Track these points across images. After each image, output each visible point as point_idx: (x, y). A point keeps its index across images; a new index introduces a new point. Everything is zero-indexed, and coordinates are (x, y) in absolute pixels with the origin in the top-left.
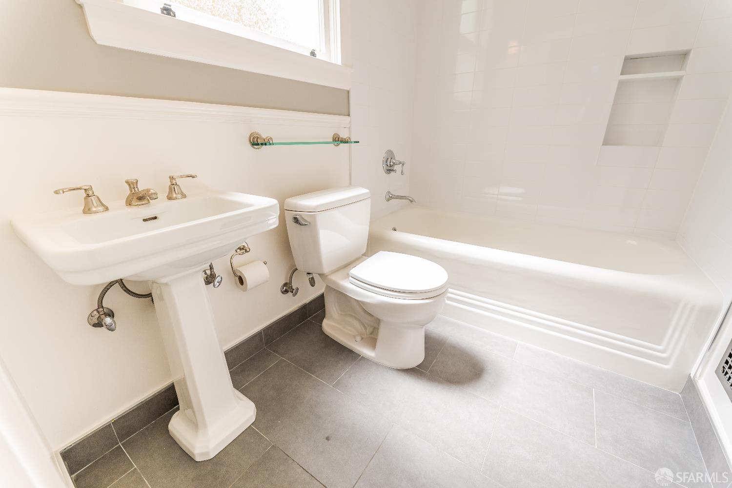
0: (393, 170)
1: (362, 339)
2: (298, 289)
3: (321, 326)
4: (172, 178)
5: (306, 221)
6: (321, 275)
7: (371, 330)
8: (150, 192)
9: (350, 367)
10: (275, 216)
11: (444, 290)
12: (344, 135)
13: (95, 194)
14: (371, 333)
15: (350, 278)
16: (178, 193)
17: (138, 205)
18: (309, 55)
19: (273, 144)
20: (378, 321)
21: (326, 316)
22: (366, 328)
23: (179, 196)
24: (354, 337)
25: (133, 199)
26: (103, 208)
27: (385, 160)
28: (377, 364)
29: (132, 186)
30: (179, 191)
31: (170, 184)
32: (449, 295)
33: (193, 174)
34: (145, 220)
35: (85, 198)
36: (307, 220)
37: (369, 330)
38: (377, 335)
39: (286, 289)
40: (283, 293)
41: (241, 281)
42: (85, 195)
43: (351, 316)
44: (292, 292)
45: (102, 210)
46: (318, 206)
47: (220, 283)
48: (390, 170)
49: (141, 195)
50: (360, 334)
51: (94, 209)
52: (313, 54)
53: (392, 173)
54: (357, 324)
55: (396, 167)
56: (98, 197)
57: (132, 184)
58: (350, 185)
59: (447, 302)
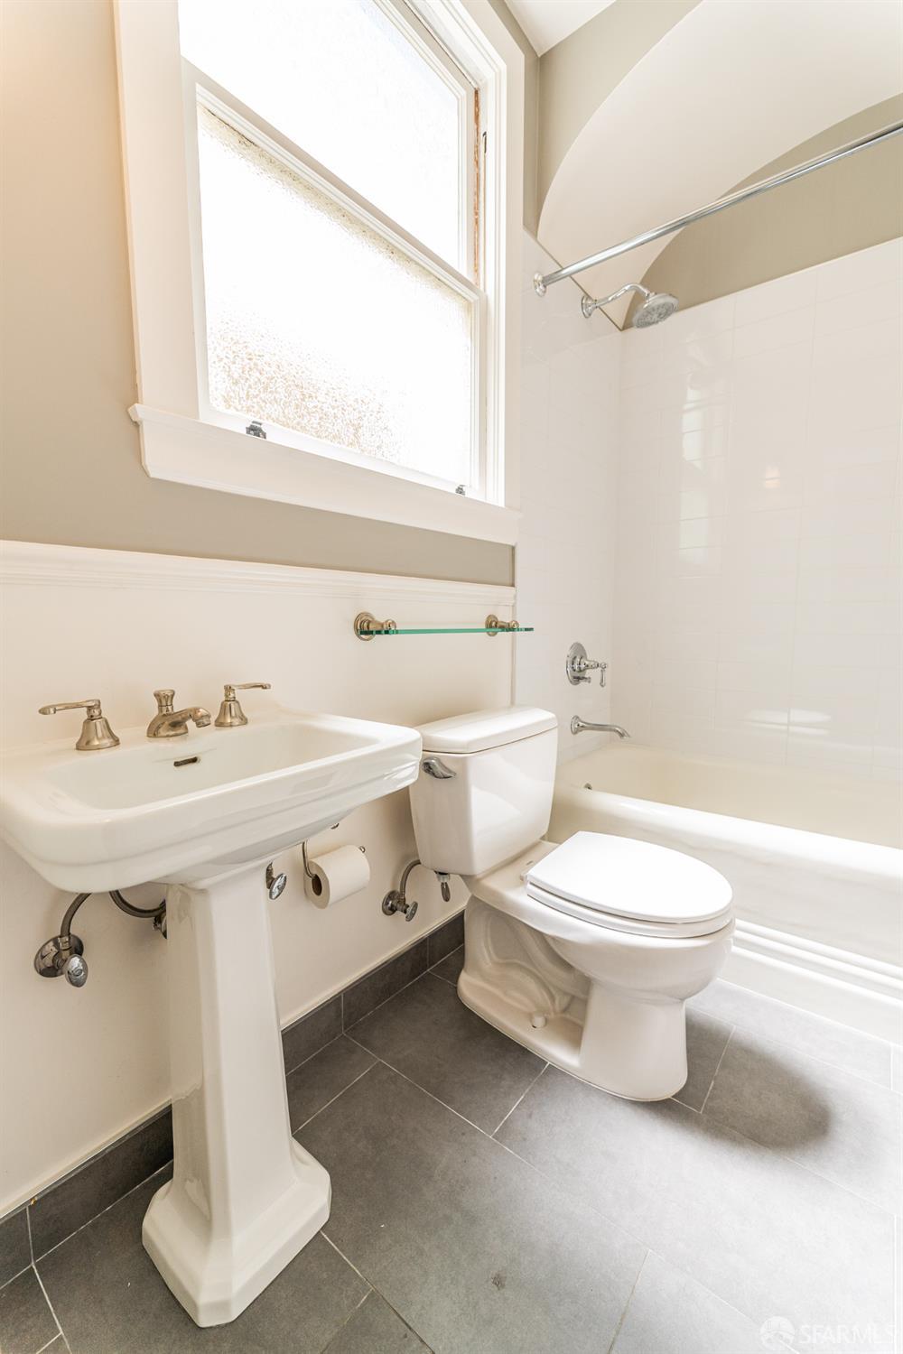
0: (584, 678)
1: (547, 1021)
2: (416, 905)
3: (456, 988)
4: (228, 689)
5: (450, 772)
6: (468, 879)
7: (566, 1000)
8: (199, 714)
9: (527, 1090)
10: (413, 763)
11: (728, 921)
12: (504, 617)
13: (103, 715)
14: (565, 1010)
15: (529, 886)
16: (236, 716)
17: (168, 736)
18: (454, 492)
19: (397, 632)
20: (587, 983)
21: (465, 966)
22: (552, 998)
23: (236, 721)
24: (530, 1017)
25: (163, 724)
26: (112, 740)
27: (570, 659)
28: (586, 1087)
29: (164, 703)
30: (238, 713)
31: (224, 699)
32: (737, 933)
33: (264, 682)
34: (177, 764)
35: (85, 722)
36: (451, 768)
37: (561, 1002)
38: (584, 1017)
39: (392, 905)
40: (385, 912)
41: (317, 885)
42: (86, 717)
43: (520, 967)
44: (405, 912)
45: (109, 745)
46: (470, 743)
47: (281, 889)
48: (577, 679)
49: (176, 720)
50: (542, 1011)
51: (96, 743)
52: (460, 490)
53: (582, 683)
54: (533, 986)
55: (588, 673)
56: (106, 721)
57: (164, 699)
58: (513, 704)
59: (735, 949)
